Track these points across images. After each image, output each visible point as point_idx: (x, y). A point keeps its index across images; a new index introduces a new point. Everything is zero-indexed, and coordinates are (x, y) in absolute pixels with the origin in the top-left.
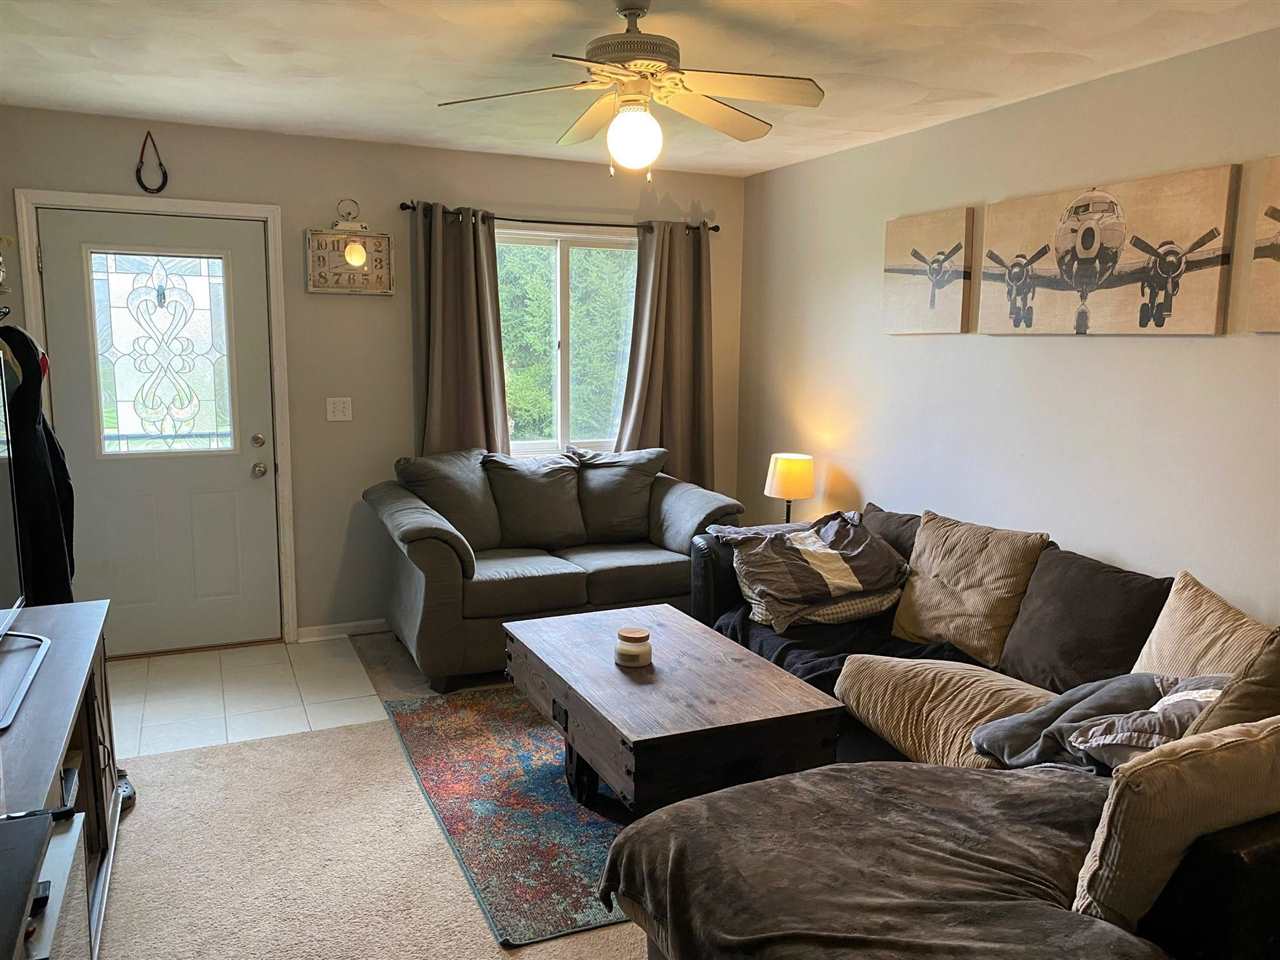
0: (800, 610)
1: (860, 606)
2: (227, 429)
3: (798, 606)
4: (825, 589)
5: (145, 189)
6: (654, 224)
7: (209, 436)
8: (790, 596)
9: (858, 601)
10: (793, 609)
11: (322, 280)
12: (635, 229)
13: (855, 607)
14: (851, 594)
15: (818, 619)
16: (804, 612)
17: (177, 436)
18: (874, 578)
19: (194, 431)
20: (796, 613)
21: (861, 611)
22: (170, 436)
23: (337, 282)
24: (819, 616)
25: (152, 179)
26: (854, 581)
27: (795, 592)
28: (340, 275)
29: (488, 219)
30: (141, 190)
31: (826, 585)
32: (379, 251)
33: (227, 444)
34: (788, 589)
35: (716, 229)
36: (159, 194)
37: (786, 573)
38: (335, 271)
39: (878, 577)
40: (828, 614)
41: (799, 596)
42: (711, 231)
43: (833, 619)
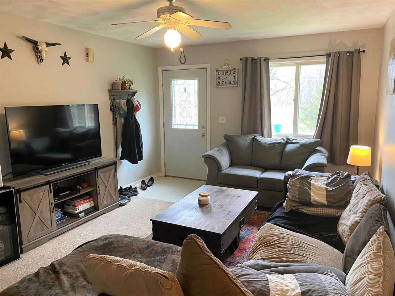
0: (297, 206)
1: (326, 211)
2: (197, 124)
3: (297, 204)
4: (309, 200)
5: (181, 63)
6: (331, 53)
7: (193, 125)
8: (295, 199)
9: (326, 209)
10: (294, 205)
11: (219, 83)
12: (325, 56)
13: (324, 211)
14: (322, 205)
15: (305, 211)
16: (299, 207)
17: (186, 125)
18: (334, 201)
19: (191, 124)
20: (295, 206)
21: (326, 213)
22: (185, 125)
23: (223, 84)
24: (306, 210)
25: (183, 61)
26: (325, 200)
27: (297, 199)
28: (223, 82)
29: (267, 60)
30: (180, 64)
31: (310, 199)
32: (234, 74)
33: (197, 128)
34: (295, 197)
35: (364, 51)
36: (185, 64)
37: (297, 190)
38: (222, 80)
39: (335, 201)
40: (310, 211)
41: (298, 200)
42: (361, 53)
43: (312, 213)
